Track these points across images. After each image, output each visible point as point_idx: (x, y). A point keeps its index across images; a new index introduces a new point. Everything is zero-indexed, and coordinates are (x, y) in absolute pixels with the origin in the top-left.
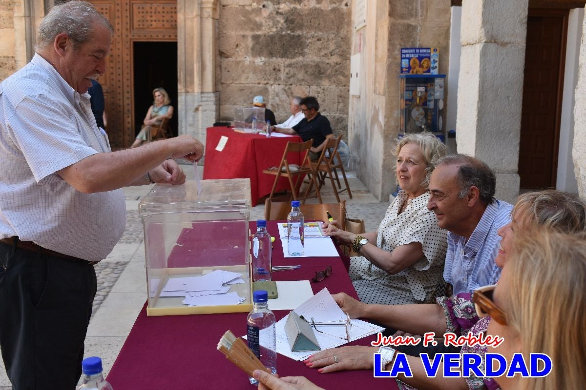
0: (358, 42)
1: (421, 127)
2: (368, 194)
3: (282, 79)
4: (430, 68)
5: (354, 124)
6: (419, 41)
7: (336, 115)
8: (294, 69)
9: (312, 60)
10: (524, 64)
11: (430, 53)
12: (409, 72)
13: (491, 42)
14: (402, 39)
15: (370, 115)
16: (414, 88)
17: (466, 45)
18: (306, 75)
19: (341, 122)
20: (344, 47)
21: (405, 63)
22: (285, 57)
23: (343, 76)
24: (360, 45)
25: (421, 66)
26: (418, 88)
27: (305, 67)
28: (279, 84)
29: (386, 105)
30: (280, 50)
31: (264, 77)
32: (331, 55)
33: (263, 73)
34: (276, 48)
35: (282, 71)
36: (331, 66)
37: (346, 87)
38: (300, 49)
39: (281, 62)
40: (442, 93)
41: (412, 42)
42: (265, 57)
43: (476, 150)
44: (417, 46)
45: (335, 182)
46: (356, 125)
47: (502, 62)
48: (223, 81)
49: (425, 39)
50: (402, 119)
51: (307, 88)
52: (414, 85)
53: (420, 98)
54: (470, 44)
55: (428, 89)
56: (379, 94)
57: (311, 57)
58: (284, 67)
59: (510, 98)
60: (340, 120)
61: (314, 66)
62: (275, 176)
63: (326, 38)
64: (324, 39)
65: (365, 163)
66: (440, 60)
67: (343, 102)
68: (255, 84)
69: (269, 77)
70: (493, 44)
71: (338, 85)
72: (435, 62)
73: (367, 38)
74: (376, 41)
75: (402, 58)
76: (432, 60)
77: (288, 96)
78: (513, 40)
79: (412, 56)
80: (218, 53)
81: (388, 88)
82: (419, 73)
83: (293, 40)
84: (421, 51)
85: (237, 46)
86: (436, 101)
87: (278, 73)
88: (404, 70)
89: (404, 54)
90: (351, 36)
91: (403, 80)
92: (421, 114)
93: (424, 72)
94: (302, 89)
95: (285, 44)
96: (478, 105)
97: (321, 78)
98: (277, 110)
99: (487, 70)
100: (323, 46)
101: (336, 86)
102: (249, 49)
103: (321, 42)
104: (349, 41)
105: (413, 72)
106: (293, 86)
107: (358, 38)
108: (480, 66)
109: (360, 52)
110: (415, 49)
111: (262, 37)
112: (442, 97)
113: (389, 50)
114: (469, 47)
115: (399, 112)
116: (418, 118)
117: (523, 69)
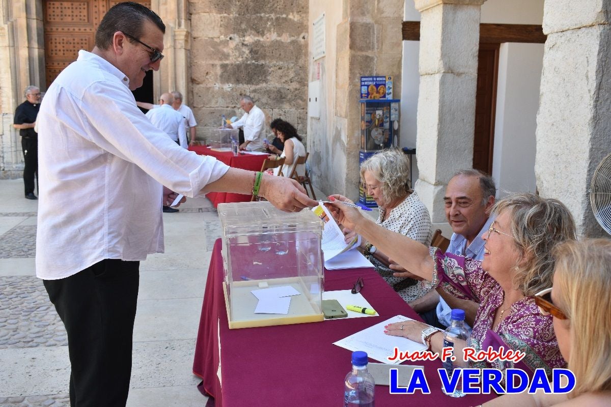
0: (316, 71)
1: (379, 145)
4: (385, 94)
5: (314, 143)
6: (376, 70)
8: (258, 94)
9: (274, 86)
11: (385, 81)
12: (367, 97)
13: (448, 72)
14: (361, 69)
15: (331, 134)
16: (371, 112)
17: (424, 75)
18: (269, 99)
20: (302, 75)
21: (364, 89)
22: (250, 84)
23: (301, 100)
24: (319, 73)
25: (378, 92)
26: (376, 111)
27: (268, 92)
29: (348, 126)
30: (246, 77)
31: (231, 101)
32: (291, 82)
33: (231, 98)
34: (242, 76)
36: (291, 91)
37: (304, 110)
38: (263, 76)
39: (247, 88)
40: (397, 116)
41: (370, 71)
42: (232, 84)
44: (374, 75)
46: (316, 143)
47: (457, 90)
48: (195, 105)
49: (381, 68)
50: (363, 139)
51: (270, 111)
52: (371, 108)
53: (379, 120)
54: (429, 74)
55: (385, 112)
56: (341, 116)
57: (273, 83)
58: (250, 92)
59: (465, 121)
61: (276, 91)
63: (286, 66)
64: (285, 68)
65: (326, 177)
66: (394, 87)
67: (302, 123)
68: (223, 107)
69: (236, 101)
70: (450, 74)
72: (390, 88)
73: (326, 67)
74: (336, 70)
75: (362, 86)
76: (387, 87)
78: (466, 70)
79: (370, 83)
80: (190, 80)
81: (350, 112)
82: (376, 98)
83: (257, 69)
84: (378, 79)
85: (207, 73)
86: (391, 123)
88: (364, 95)
89: (363, 81)
90: (308, 65)
91: (363, 104)
92: (380, 134)
93: (380, 97)
95: (251, 72)
96: (438, 126)
97: (282, 102)
99: (446, 97)
100: (284, 74)
101: (296, 109)
102: (218, 77)
103: (282, 70)
104: (306, 70)
105: (371, 97)
107: (316, 67)
108: (439, 93)
109: (318, 79)
110: (373, 77)
111: (230, 66)
112: (397, 119)
113: (350, 78)
114: (428, 77)
115: (360, 133)
116: (376, 137)
117: (475, 95)
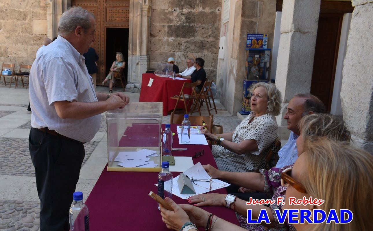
0: (224, 30)
1: (256, 77)
2: (226, 112)
3: (183, 49)
4: (262, 45)
5: (220, 74)
6: (257, 30)
7: (210, 69)
8: (189, 44)
9: (199, 39)
10: (315, 44)
11: (263, 37)
12: (251, 47)
13: (297, 32)
14: (248, 29)
15: (229, 69)
16: (253, 56)
17: (283, 33)
18: (195, 47)
19: (213, 73)
20: (217, 33)
21: (249, 42)
22: (185, 38)
23: (215, 48)
24: (225, 32)
25: (258, 44)
26: (256, 56)
27: (195, 43)
28: (181, 52)
29: (238, 64)
30: (182, 33)
31: (173, 48)
32: (209, 37)
33: (173, 46)
34: (180, 32)
35: (183, 45)
36: (209, 43)
37: (217, 54)
38: (193, 33)
39: (183, 40)
40: (269, 59)
41: (253, 31)
42: (174, 37)
43: (286, 90)
44: (256, 33)
45: (209, 104)
46: (221, 74)
47: (303, 43)
48: (152, 49)
49: (261, 29)
50: (246, 72)
51: (196, 54)
52: (253, 54)
53: (257, 61)
54: (286, 33)
55: (261, 56)
56: (234, 58)
57: (199, 38)
58: (184, 42)
59: (307, 63)
60: (213, 71)
61: (200, 42)
62: (177, 100)
63: (207, 27)
64: (206, 28)
65: (225, 95)
66: (268, 41)
67: (215, 62)
68: (168, 51)
69: (176, 48)
70: (299, 33)
71: (212, 53)
72: (265, 41)
73: (229, 28)
74: (234, 30)
75: (247, 40)
76: (264, 41)
77: (185, 58)
78: (310, 30)
79: (253, 38)
80: (149, 34)
81: (239, 55)
82: (256, 48)
83: (189, 29)
84: (258, 36)
85: (160, 31)
86: (265, 63)
87: (180, 46)
88: (248, 46)
89: (249, 37)
90: (220, 27)
91: (247, 51)
92: (257, 70)
93: (259, 47)
94: (193, 55)
95: (185, 30)
96: (288, 66)
97: (203, 49)
98: (179, 65)
99: (294, 47)
100: (205, 32)
101: (211, 53)
102: (166, 33)
103: (204, 30)
104: (219, 30)
105: (253, 47)
106: (188, 53)
107: (224, 28)
108: (291, 45)
109: (225, 35)
110: (255, 34)
111: (173, 27)
112: (269, 61)
113: (240, 35)
114: (285, 34)
115: (245, 68)
116: (254, 72)
